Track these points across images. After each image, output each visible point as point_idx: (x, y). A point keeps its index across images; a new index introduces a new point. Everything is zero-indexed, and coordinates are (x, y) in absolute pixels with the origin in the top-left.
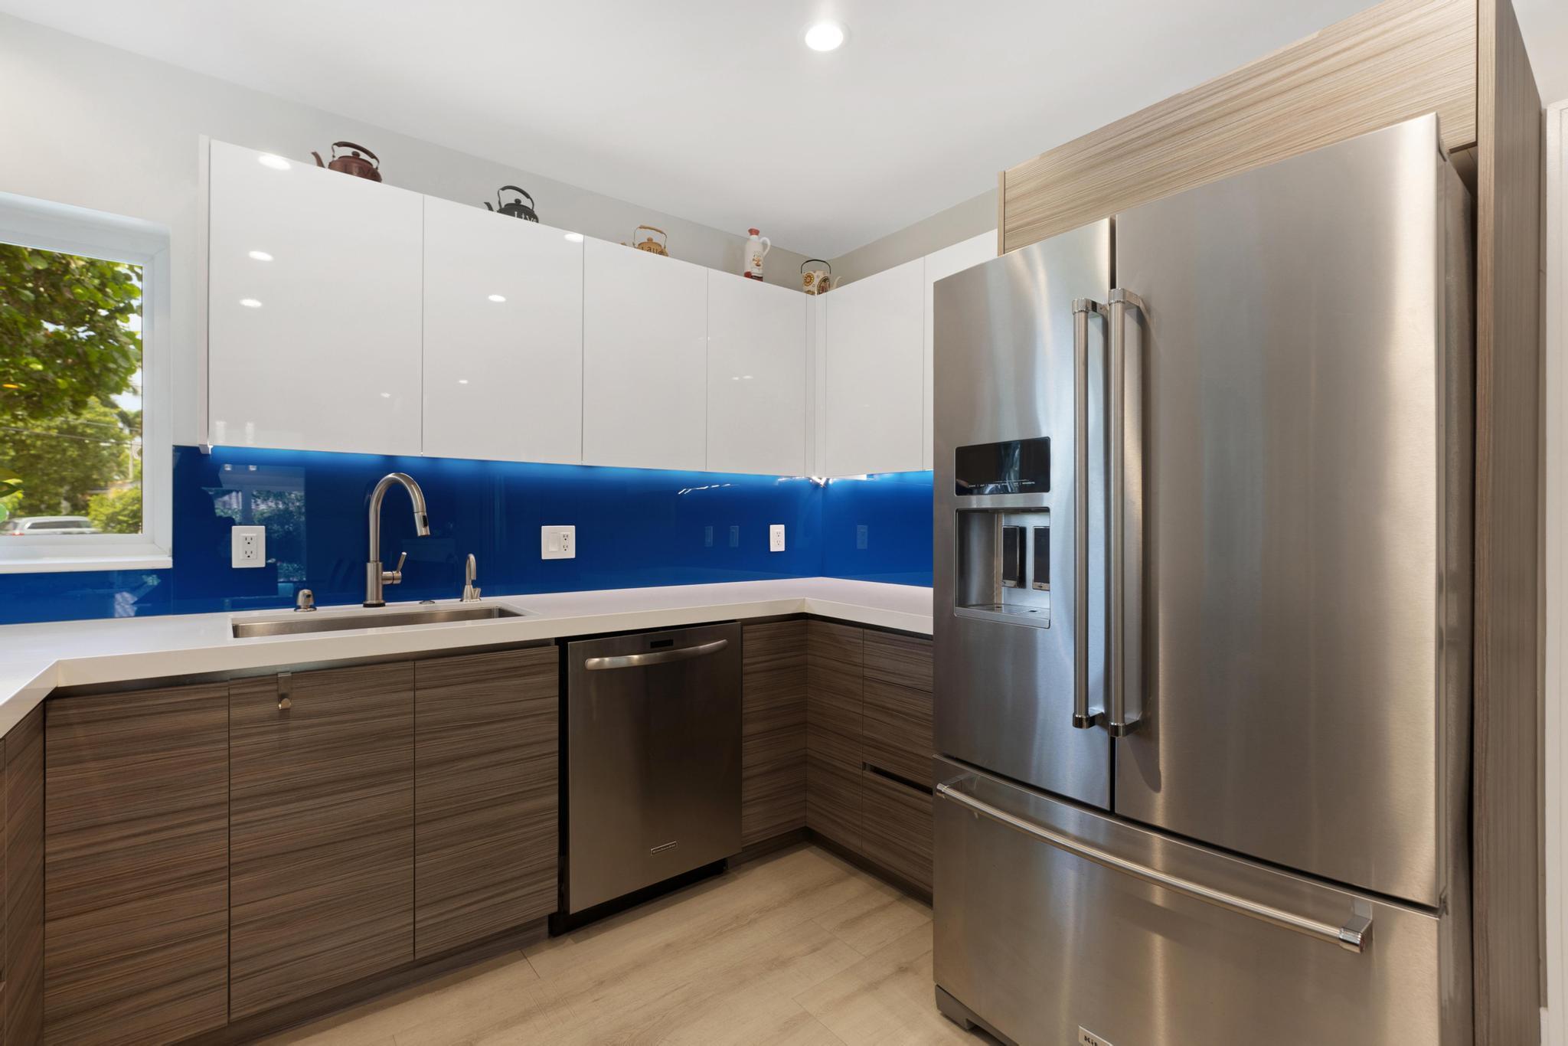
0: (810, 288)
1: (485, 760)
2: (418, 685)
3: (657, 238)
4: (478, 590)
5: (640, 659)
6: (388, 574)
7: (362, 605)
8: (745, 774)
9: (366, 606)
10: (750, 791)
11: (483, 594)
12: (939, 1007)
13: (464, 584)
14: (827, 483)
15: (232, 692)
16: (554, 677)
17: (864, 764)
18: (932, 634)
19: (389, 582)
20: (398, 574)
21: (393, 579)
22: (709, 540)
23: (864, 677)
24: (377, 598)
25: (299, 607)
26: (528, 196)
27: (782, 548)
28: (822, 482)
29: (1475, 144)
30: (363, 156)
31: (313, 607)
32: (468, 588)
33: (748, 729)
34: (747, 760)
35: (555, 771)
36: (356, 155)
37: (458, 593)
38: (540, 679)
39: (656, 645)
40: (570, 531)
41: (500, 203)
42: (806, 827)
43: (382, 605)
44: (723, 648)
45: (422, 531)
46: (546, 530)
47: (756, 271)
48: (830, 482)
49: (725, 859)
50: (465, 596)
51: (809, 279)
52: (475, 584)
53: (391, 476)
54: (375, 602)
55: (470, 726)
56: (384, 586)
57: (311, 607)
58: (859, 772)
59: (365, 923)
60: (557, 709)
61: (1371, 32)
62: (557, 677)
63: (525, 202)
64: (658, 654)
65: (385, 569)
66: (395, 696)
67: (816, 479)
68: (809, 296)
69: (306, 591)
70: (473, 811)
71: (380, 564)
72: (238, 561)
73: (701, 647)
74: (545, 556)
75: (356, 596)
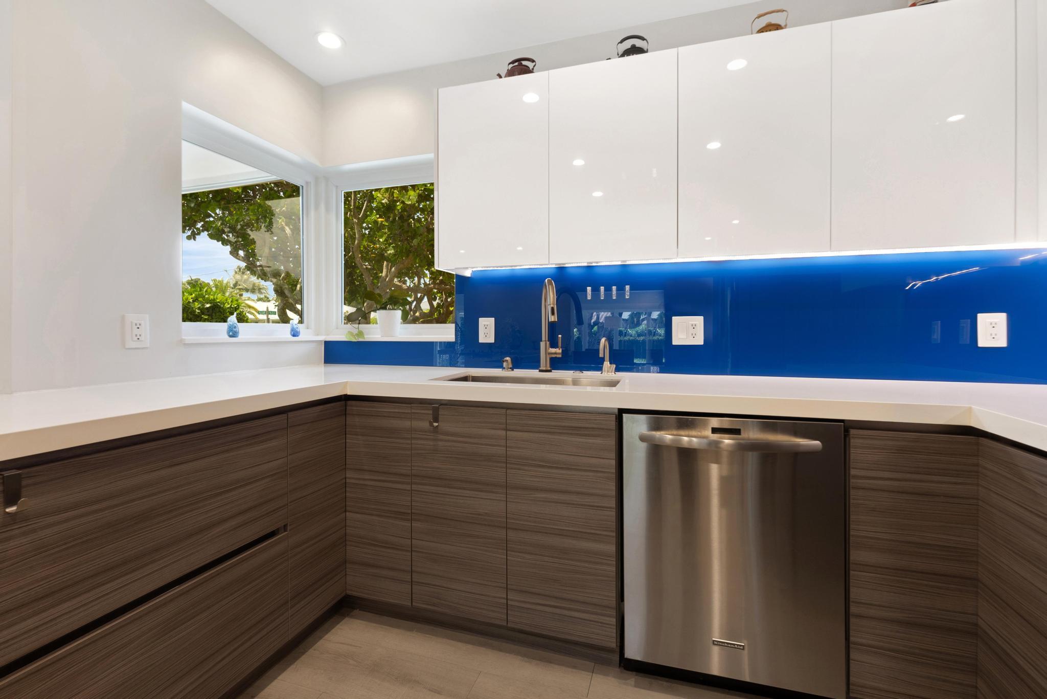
1: (555, 496)
2: (508, 427)
4: (614, 366)
6: (553, 350)
7: (538, 370)
9: (541, 371)
13: (602, 361)
16: (611, 442)
19: (554, 356)
20: (559, 351)
21: (556, 354)
24: (546, 366)
31: (512, 369)
32: (607, 364)
36: (520, 64)
37: (599, 368)
38: (598, 441)
40: (699, 321)
43: (550, 371)
45: (552, 318)
46: (677, 320)
50: (603, 370)
52: (610, 362)
54: (544, 369)
55: (543, 466)
56: (551, 358)
57: (510, 368)
59: (478, 583)
62: (614, 443)
65: (550, 347)
66: (493, 432)
69: (509, 358)
70: (546, 533)
71: (548, 343)
74: (675, 342)
75: (534, 363)
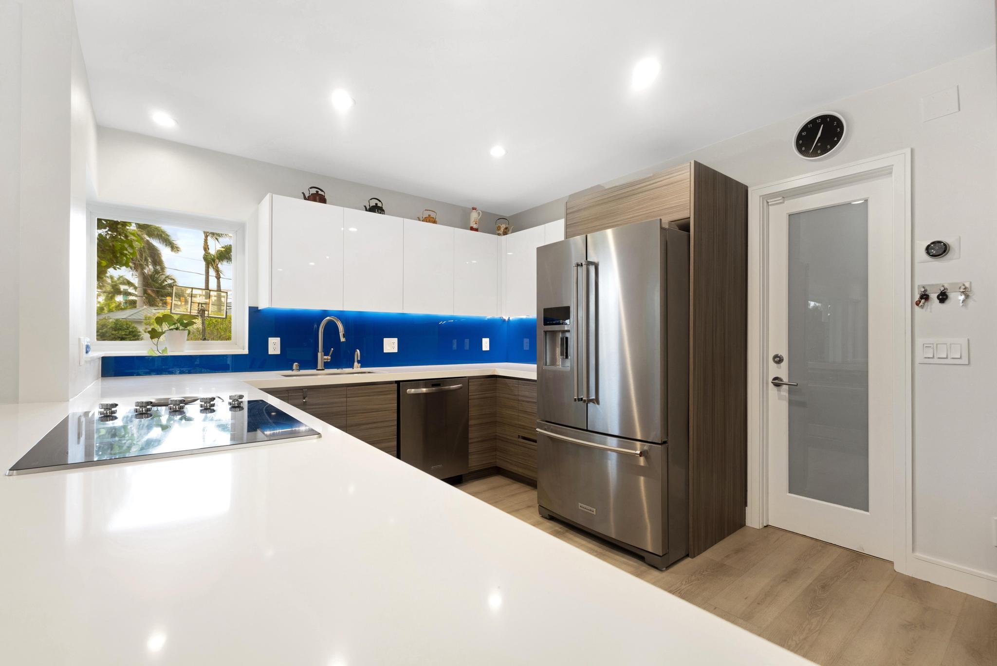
0: (499, 232)
1: (371, 426)
2: (348, 396)
3: (433, 215)
4: (360, 364)
5: (426, 390)
6: (326, 357)
7: (316, 370)
8: (470, 441)
9: (318, 370)
10: (472, 448)
11: (361, 367)
12: (540, 513)
13: (354, 362)
14: (509, 319)
15: (289, 395)
16: (395, 396)
17: (519, 436)
18: (536, 379)
19: (326, 361)
20: (330, 358)
21: (328, 359)
22: (455, 346)
23: (518, 400)
25: (294, 370)
26: (380, 201)
27: (488, 349)
28: (507, 319)
29: (690, 218)
30: (320, 192)
31: (299, 370)
32: (356, 364)
33: (471, 422)
34: (471, 435)
35: (396, 433)
36: (317, 192)
37: (352, 366)
38: (389, 396)
39: (433, 385)
40: (395, 340)
41: (369, 205)
42: (496, 466)
43: (323, 369)
44: (461, 388)
45: (343, 339)
46: (385, 340)
47: (475, 226)
48: (511, 319)
49: (461, 476)
50: (354, 368)
51: (499, 228)
52: (359, 362)
53: (328, 318)
54: (321, 368)
56: (324, 362)
58: (516, 439)
60: (396, 408)
61: (665, 178)
62: (396, 396)
63: (379, 205)
64: (434, 388)
65: (324, 356)
66: (339, 400)
67: (504, 318)
68: (499, 236)
69: (296, 363)
71: (323, 353)
72: (271, 351)
73: (451, 387)
74: (385, 351)
75: (314, 366)
